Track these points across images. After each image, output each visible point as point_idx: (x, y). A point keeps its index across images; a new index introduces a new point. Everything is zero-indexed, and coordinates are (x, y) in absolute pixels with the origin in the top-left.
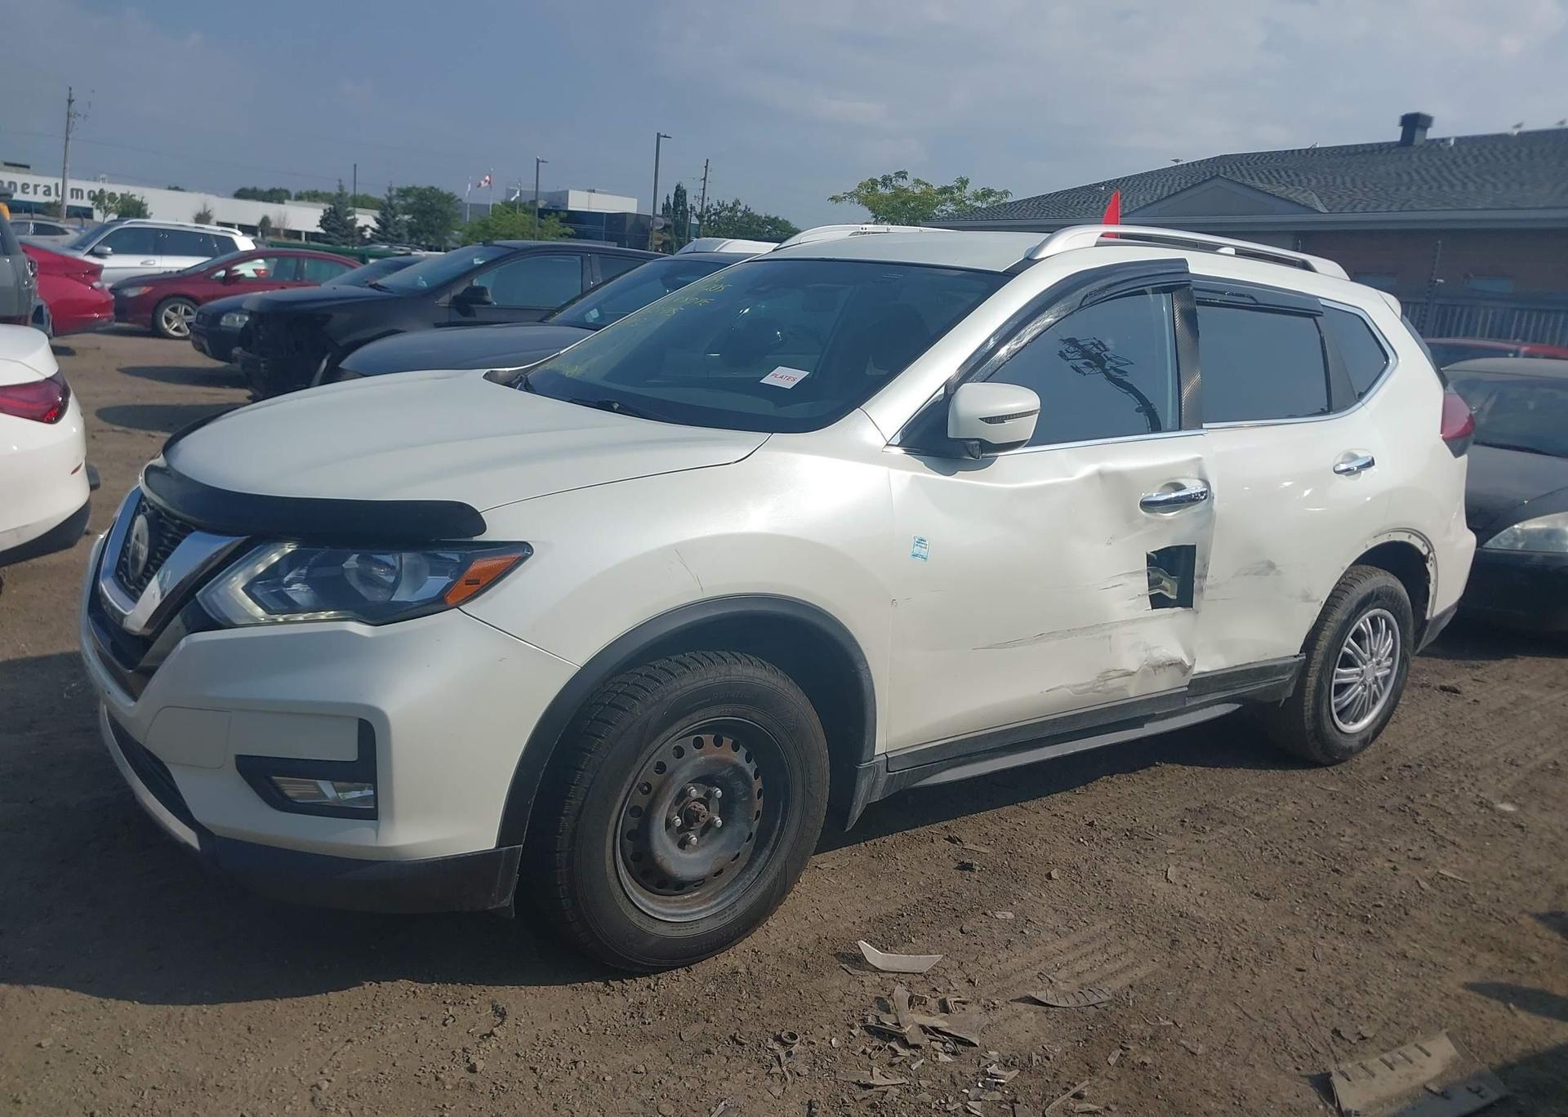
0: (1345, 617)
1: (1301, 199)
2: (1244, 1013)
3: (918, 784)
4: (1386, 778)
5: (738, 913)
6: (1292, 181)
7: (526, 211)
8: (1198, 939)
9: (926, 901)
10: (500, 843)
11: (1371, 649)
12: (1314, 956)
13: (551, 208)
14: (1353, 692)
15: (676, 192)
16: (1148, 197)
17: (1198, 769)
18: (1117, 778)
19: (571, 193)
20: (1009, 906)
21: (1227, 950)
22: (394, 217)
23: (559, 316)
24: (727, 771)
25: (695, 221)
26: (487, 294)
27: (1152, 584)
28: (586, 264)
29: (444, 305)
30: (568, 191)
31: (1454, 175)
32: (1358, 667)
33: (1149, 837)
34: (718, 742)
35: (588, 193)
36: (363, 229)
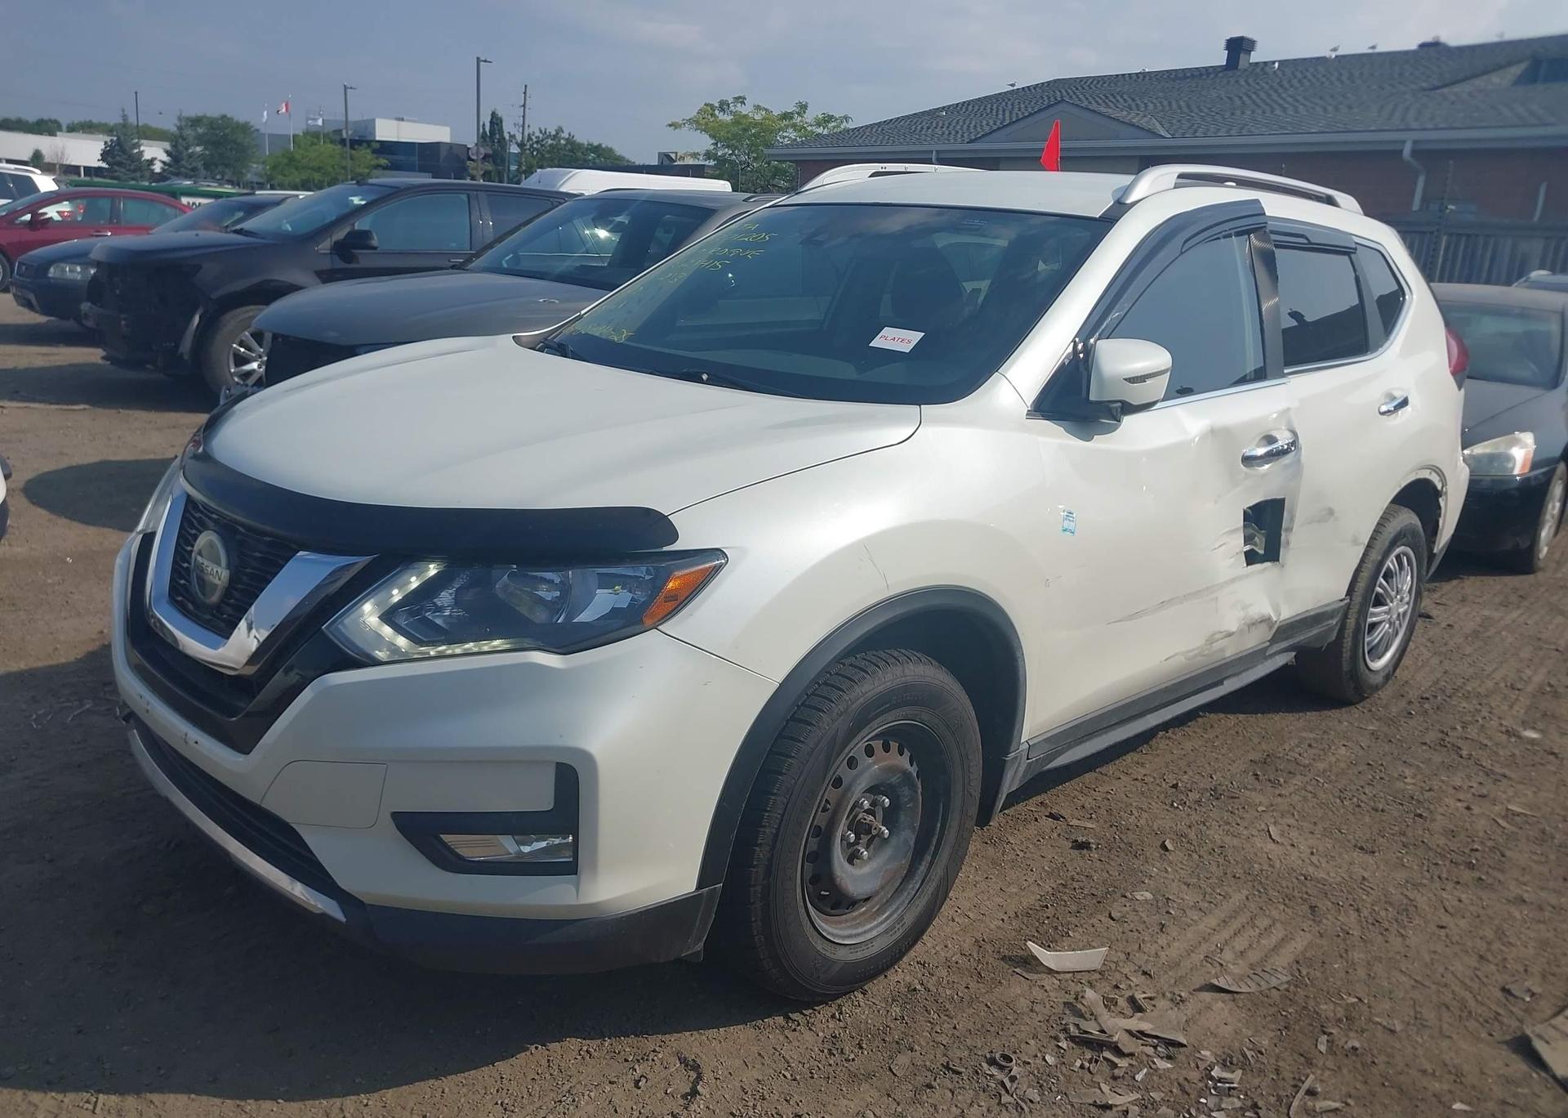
0: (1379, 558)
1: (1143, 123)
2: (1415, 980)
3: (1050, 766)
4: (1413, 713)
5: (906, 926)
6: (1129, 105)
7: (332, 142)
8: (1333, 903)
9: (1061, 888)
10: (700, 886)
11: (1397, 587)
12: (1446, 911)
13: (357, 138)
14: (1382, 630)
15: (492, 119)
16: (991, 123)
17: (1241, 717)
18: (1173, 733)
19: (377, 120)
20: (1143, 885)
21: (1365, 913)
22: (187, 148)
23: (477, 263)
24: (895, 778)
25: (515, 149)
26: (374, 239)
27: (1248, 540)
28: (474, 203)
29: (326, 252)
30: (373, 121)
31: (1284, 99)
32: (1387, 605)
33: (1234, 795)
34: (887, 749)
35: (396, 122)
36: (151, 162)
